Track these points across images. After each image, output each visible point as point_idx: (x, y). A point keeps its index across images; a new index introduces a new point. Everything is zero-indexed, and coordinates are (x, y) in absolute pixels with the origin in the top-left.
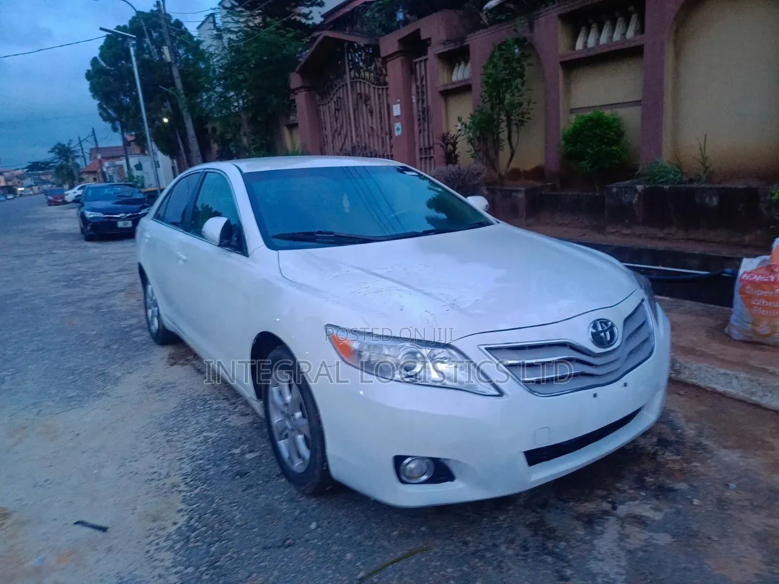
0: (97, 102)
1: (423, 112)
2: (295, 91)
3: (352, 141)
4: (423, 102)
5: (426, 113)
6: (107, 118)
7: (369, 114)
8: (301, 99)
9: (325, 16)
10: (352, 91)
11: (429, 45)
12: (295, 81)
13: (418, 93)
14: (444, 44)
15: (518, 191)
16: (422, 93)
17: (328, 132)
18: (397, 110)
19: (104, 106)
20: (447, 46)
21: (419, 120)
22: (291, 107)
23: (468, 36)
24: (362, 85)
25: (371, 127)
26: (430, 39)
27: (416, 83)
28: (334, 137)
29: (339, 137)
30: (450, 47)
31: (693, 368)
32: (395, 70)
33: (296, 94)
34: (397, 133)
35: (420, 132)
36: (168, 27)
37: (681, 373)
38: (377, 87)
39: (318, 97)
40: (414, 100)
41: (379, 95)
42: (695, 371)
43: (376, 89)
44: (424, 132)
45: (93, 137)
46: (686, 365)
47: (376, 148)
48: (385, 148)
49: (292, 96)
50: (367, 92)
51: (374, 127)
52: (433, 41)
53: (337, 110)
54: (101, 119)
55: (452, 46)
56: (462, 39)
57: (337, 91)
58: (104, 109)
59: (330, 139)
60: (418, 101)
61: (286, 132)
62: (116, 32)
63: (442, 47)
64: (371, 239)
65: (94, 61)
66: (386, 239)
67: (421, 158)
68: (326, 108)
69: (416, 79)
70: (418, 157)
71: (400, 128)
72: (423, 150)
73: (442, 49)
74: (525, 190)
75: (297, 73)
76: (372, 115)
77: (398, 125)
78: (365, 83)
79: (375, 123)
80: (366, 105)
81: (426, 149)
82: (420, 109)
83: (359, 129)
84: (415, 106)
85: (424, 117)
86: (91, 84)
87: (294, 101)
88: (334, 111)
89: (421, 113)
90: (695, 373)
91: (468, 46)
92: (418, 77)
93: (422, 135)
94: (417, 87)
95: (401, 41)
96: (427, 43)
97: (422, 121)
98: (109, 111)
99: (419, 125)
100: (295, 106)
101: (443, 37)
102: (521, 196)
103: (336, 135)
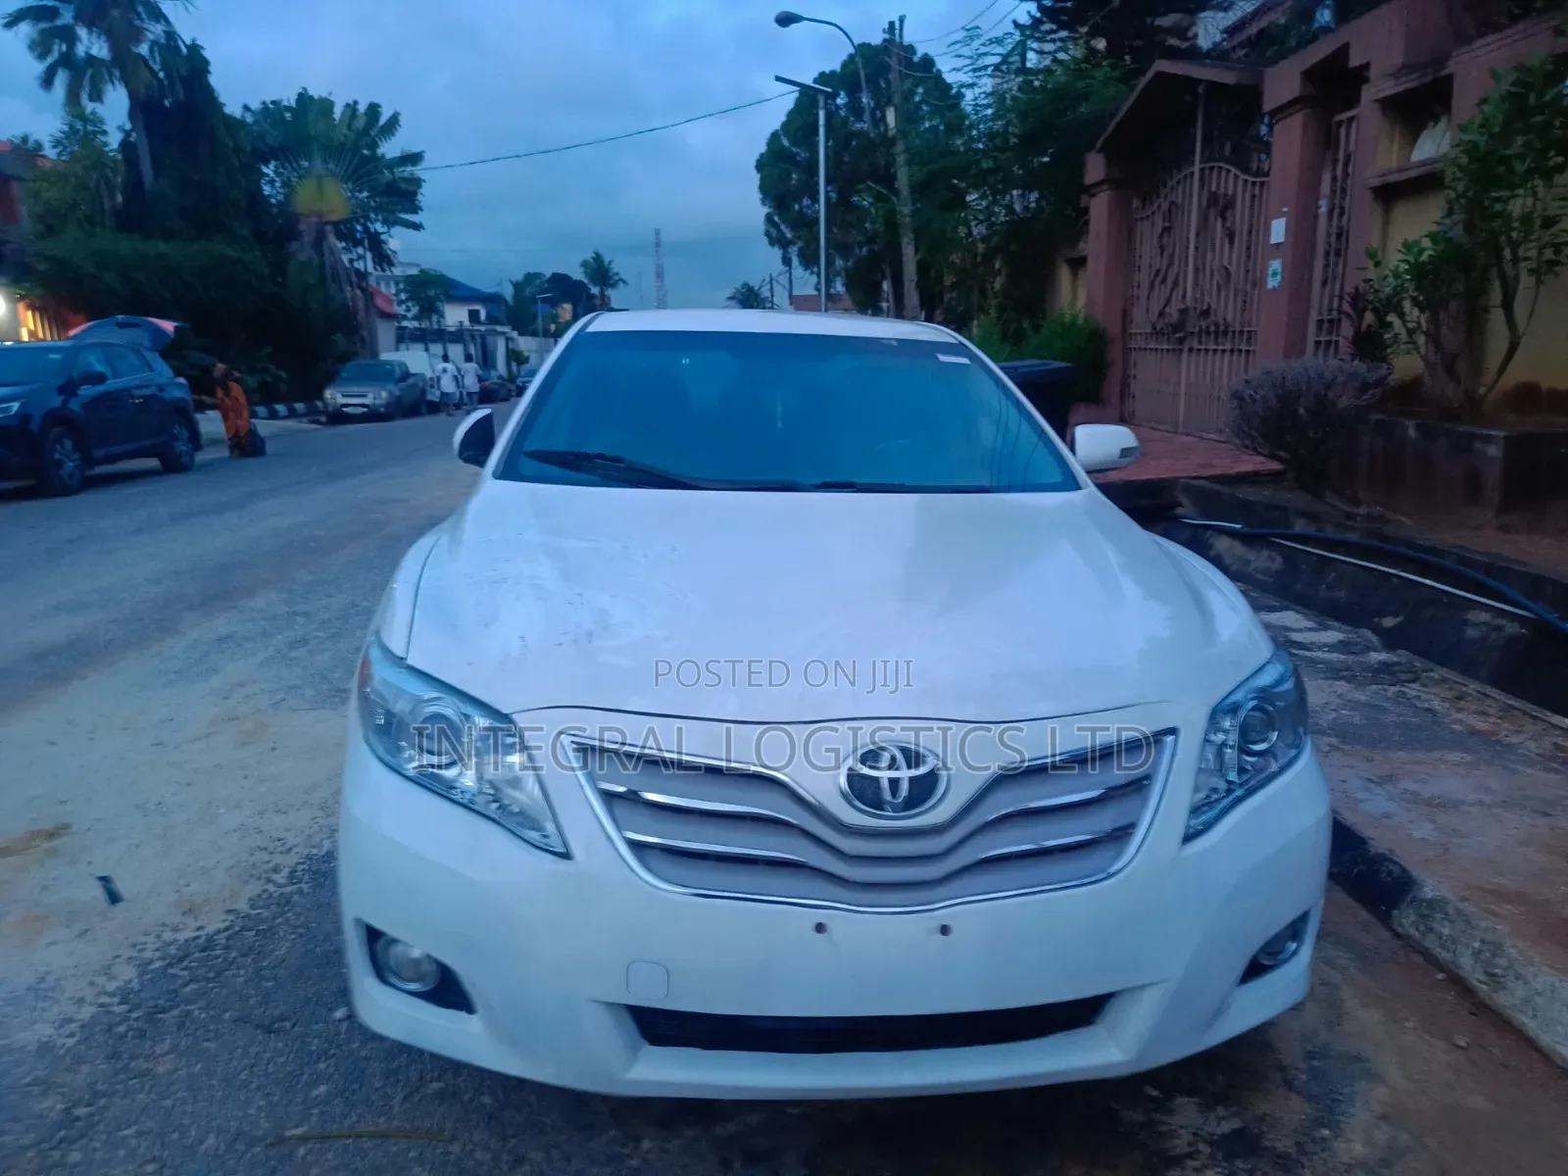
0: (765, 210)
1: (1339, 236)
2: (1090, 191)
3: (1184, 296)
4: (1341, 215)
5: (1343, 239)
6: (777, 240)
7: (1227, 241)
8: (1099, 207)
9: (1231, 31)
10: (1202, 188)
11: (1366, 80)
12: (1095, 167)
13: (1334, 192)
14: (1396, 75)
15: (1489, 440)
16: (1340, 190)
17: (1143, 278)
18: (1278, 231)
19: (776, 218)
20: (1403, 79)
21: (1327, 253)
22: (1078, 222)
23: (1454, 54)
24: (1224, 173)
25: (1226, 268)
26: (1366, 66)
27: (1334, 169)
28: (1152, 287)
29: (1163, 286)
30: (1409, 83)
31: (1539, 984)
32: (1288, 141)
33: (1093, 195)
34: (1272, 283)
35: (1324, 283)
36: (900, 71)
37: (1504, 988)
38: (1251, 179)
39: (1136, 203)
40: (1323, 209)
41: (1253, 196)
42: (1539, 994)
43: (1249, 185)
44: (1333, 284)
45: (787, 275)
46: (1522, 971)
47: (1230, 318)
48: (1246, 314)
49: (1084, 199)
50: (1230, 191)
51: (1233, 269)
52: (1373, 73)
53: (1167, 230)
54: (765, 240)
55: (1414, 80)
56: (1440, 61)
57: (1172, 188)
58: (775, 225)
59: (1143, 292)
60: (1331, 212)
61: (1064, 273)
62: (814, 88)
63: (1392, 83)
64: (689, 482)
65: (775, 136)
66: (729, 487)
67: (1318, 343)
68: (1146, 224)
69: (1335, 161)
70: (1311, 339)
71: (1279, 270)
72: (1326, 325)
73: (1390, 88)
74: (1505, 437)
75: (1100, 151)
76: (1232, 242)
77: (1276, 265)
78: (1228, 171)
79: (1235, 260)
80: (1224, 219)
81: (1331, 321)
82: (1334, 230)
83: (1201, 275)
84: (1323, 221)
85: (1338, 247)
86: (762, 180)
87: (1086, 210)
88: (1159, 231)
89: (1333, 239)
90: (1539, 1000)
91: (1449, 79)
92: (1341, 156)
93: (1328, 288)
94: (1334, 179)
95: (1309, 75)
96: (1361, 75)
97: (1332, 258)
98: (783, 227)
99: (1326, 266)
100: (1087, 223)
101: (1398, 59)
102: (1493, 451)
103: (1157, 284)
